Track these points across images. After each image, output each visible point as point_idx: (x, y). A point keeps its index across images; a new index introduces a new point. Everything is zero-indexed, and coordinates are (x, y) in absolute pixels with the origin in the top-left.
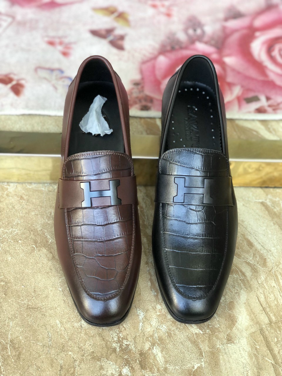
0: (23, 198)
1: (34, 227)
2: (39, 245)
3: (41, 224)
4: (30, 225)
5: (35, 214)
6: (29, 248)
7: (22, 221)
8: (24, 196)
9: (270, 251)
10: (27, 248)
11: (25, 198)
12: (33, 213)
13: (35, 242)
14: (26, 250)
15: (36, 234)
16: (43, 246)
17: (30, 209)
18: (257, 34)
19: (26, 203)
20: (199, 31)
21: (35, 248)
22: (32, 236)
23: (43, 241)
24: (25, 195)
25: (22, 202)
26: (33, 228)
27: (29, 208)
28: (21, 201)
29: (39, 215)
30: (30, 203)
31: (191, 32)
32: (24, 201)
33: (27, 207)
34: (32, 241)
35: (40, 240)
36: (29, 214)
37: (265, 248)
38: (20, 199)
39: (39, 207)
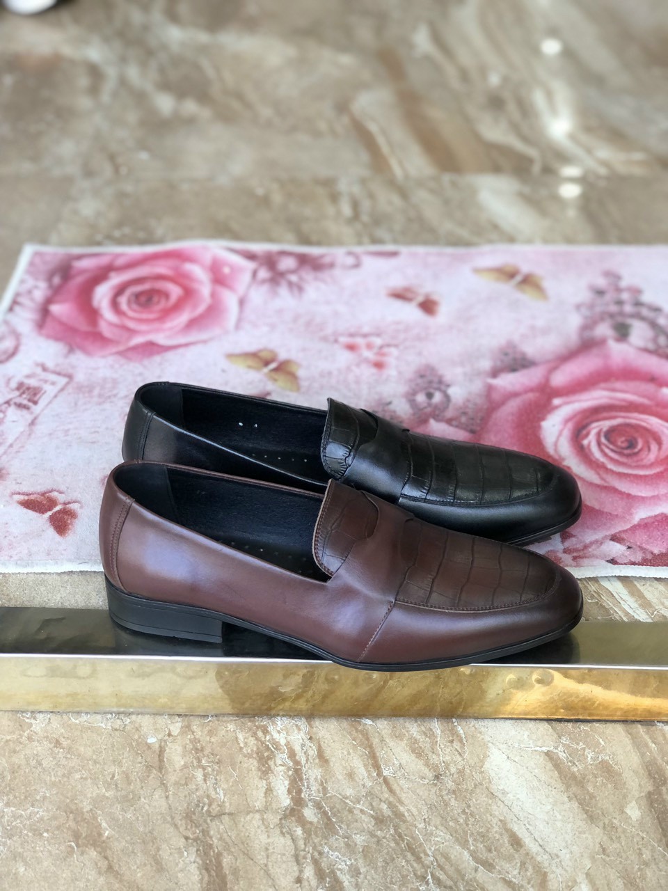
0: (60, 744)
1: (76, 804)
2: (84, 841)
3: (91, 797)
4: (68, 801)
5: (82, 778)
6: (63, 848)
7: (55, 792)
8: (63, 740)
9: (557, 856)
10: (58, 849)
11: (65, 743)
12: (77, 776)
13: (77, 836)
14: (57, 851)
15: (79, 819)
16: (91, 845)
17: (73, 768)
18: (556, 401)
19: (64, 755)
20: (438, 397)
21: (76, 848)
22: (71, 823)
23: (91, 833)
24: (64, 737)
25: (59, 752)
26: (73, 807)
27: (70, 765)
28: (56, 750)
29: (89, 780)
30: (74, 755)
31: (421, 398)
32: (62, 750)
33: (66, 763)
34: (70, 833)
35: (87, 832)
36: (69, 777)
37: (547, 850)
38: (54, 747)
39: (90, 762)
